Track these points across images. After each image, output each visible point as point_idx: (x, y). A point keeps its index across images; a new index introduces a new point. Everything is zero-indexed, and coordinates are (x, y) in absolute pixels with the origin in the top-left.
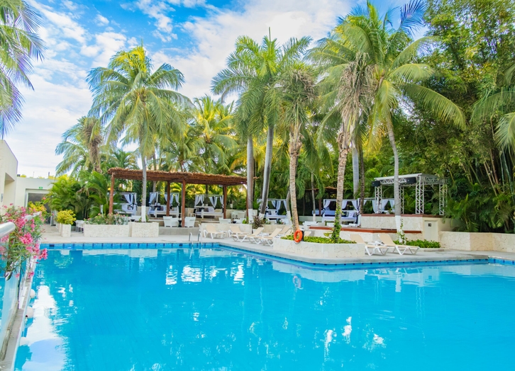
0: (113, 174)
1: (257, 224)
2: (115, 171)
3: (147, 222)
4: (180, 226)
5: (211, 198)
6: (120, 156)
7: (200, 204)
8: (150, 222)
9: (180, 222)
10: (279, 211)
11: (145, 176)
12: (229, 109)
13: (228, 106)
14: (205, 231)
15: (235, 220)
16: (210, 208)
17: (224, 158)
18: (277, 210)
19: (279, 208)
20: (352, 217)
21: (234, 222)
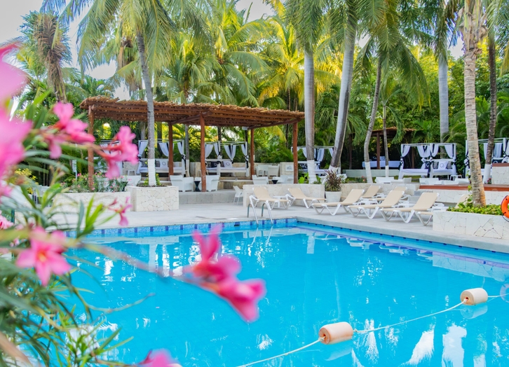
0: (92, 108)
1: (333, 185)
2: (94, 102)
3: (158, 185)
4: (197, 190)
5: (226, 147)
6: (88, 86)
7: (213, 155)
8: (163, 186)
9: (197, 183)
10: (321, 163)
11: (151, 109)
12: (245, 16)
13: (243, 12)
14: (251, 197)
15: (274, 178)
16: (225, 161)
17: (249, 86)
18: (319, 162)
19: (321, 159)
20: (444, 169)
21: (275, 182)
